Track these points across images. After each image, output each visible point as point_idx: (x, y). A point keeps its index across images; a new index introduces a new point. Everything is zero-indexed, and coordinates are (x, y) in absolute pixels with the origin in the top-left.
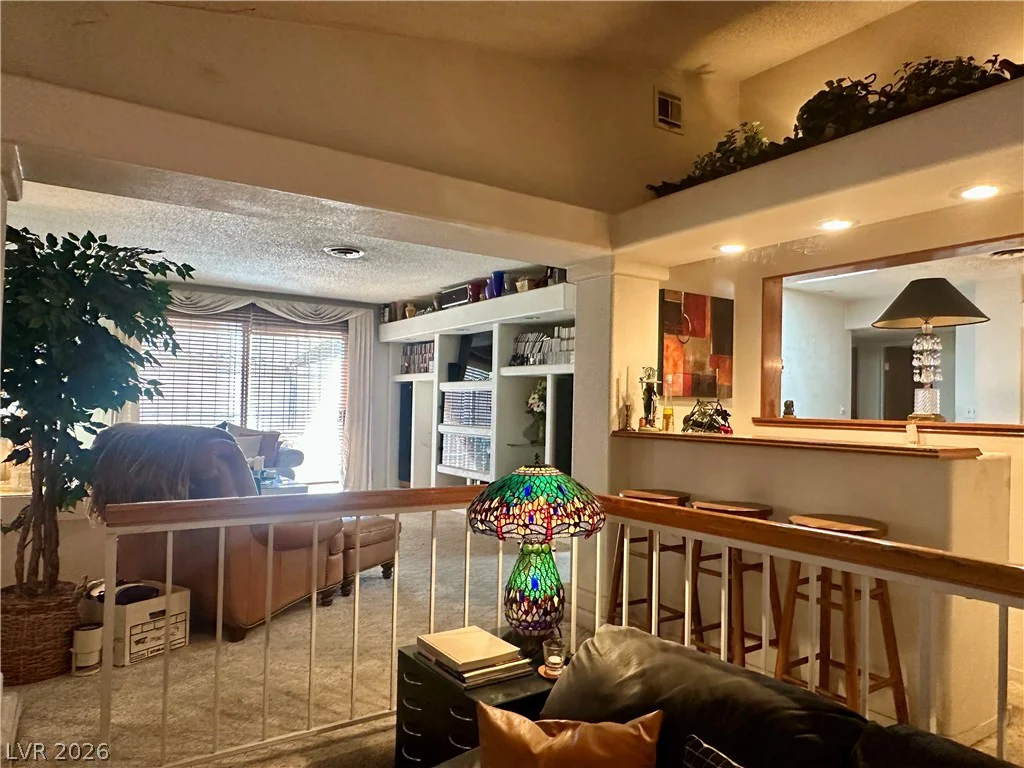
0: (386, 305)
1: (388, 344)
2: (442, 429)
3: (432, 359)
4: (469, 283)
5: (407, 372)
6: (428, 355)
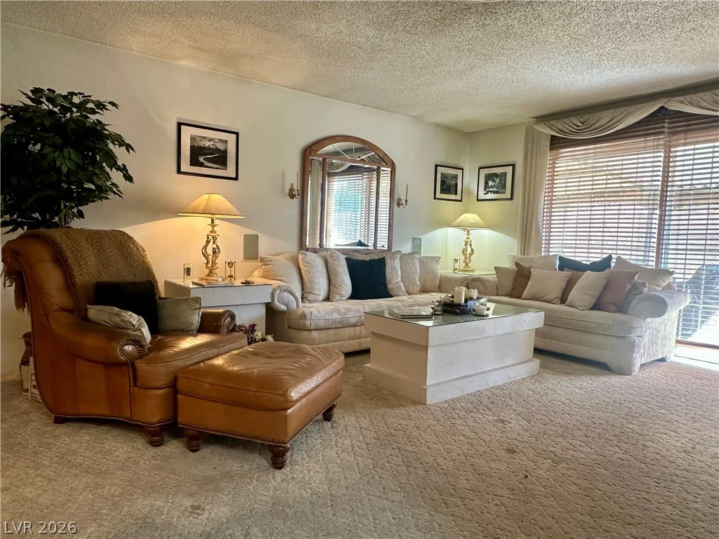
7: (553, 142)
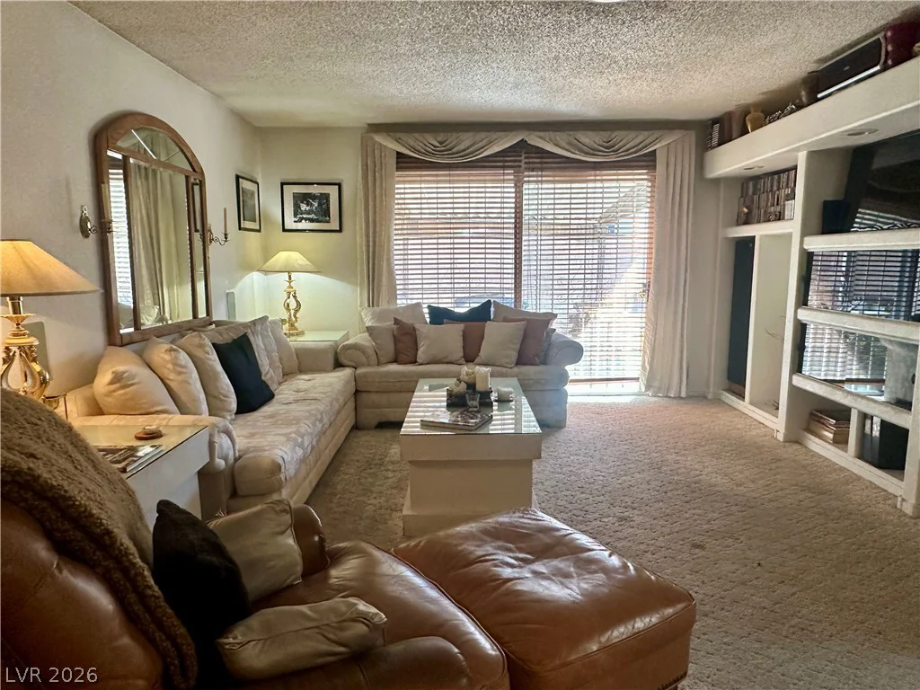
0: (715, 121)
1: (717, 181)
2: (804, 315)
3: (792, 196)
4: (884, 28)
5: (747, 222)
6: (784, 192)
7: (400, 160)
